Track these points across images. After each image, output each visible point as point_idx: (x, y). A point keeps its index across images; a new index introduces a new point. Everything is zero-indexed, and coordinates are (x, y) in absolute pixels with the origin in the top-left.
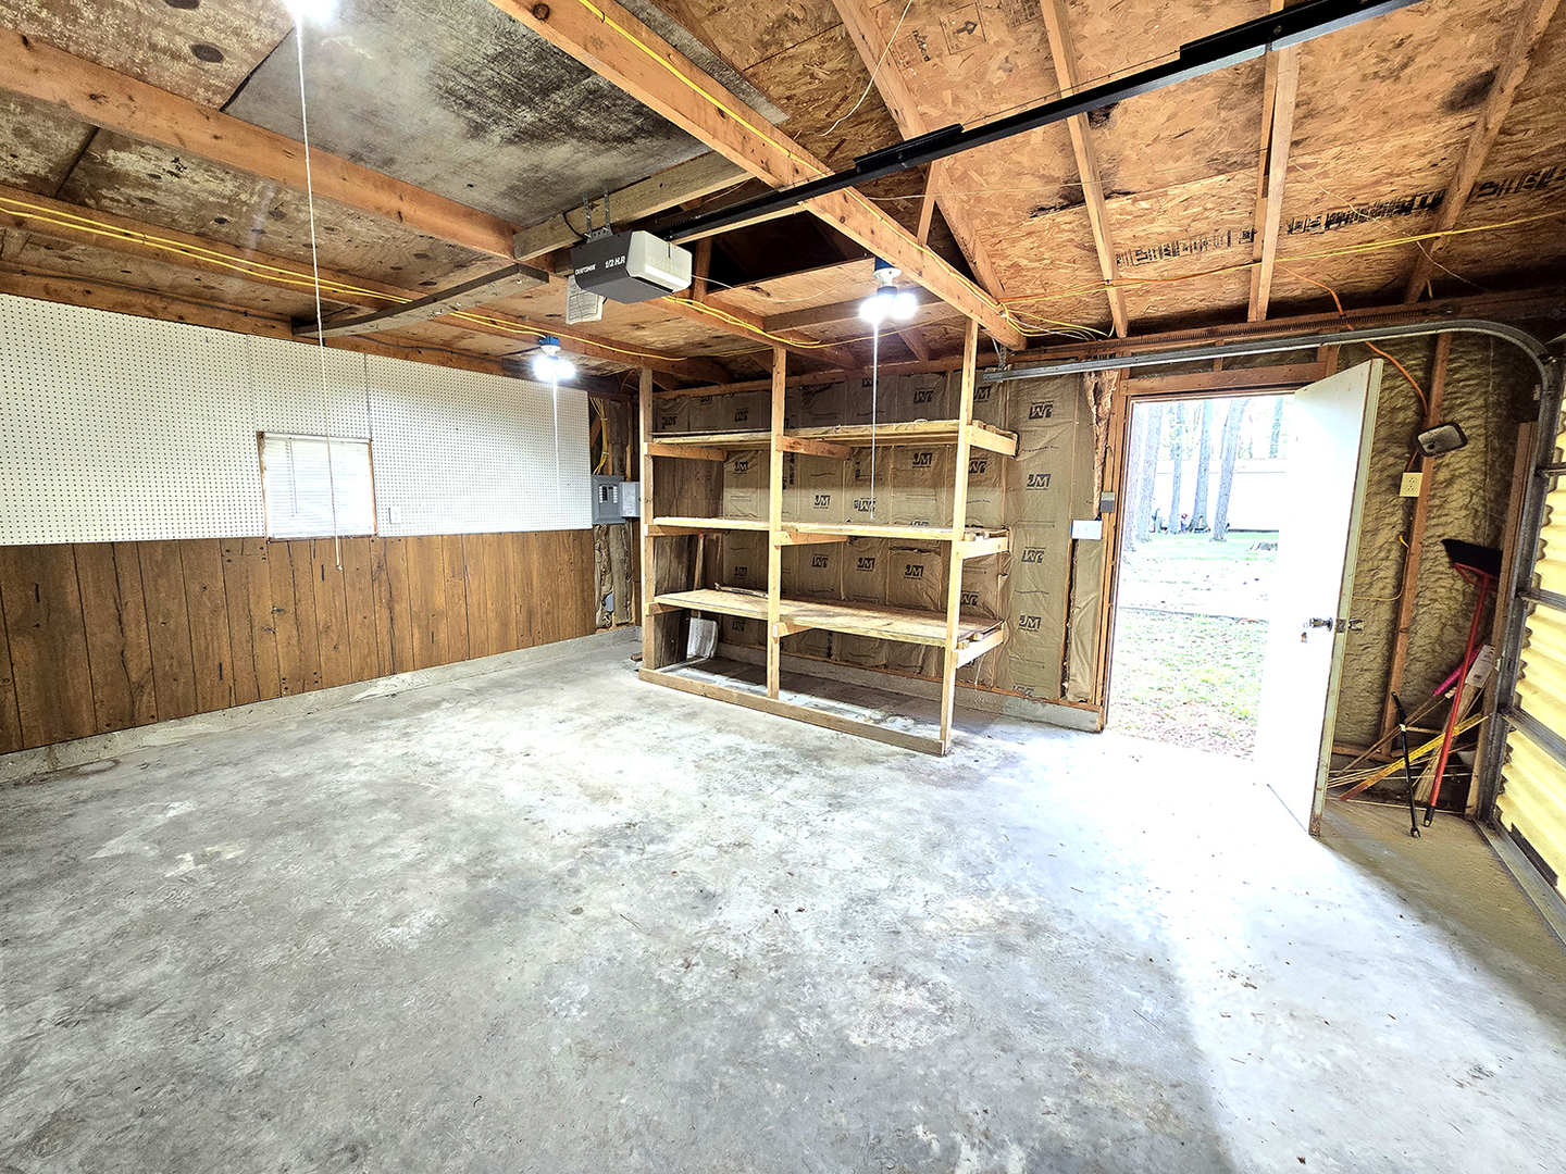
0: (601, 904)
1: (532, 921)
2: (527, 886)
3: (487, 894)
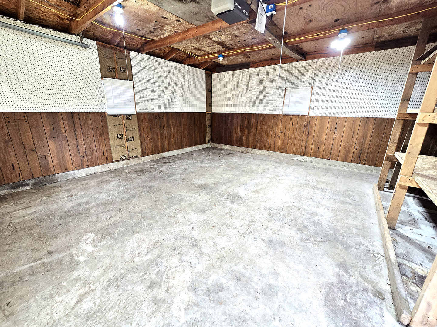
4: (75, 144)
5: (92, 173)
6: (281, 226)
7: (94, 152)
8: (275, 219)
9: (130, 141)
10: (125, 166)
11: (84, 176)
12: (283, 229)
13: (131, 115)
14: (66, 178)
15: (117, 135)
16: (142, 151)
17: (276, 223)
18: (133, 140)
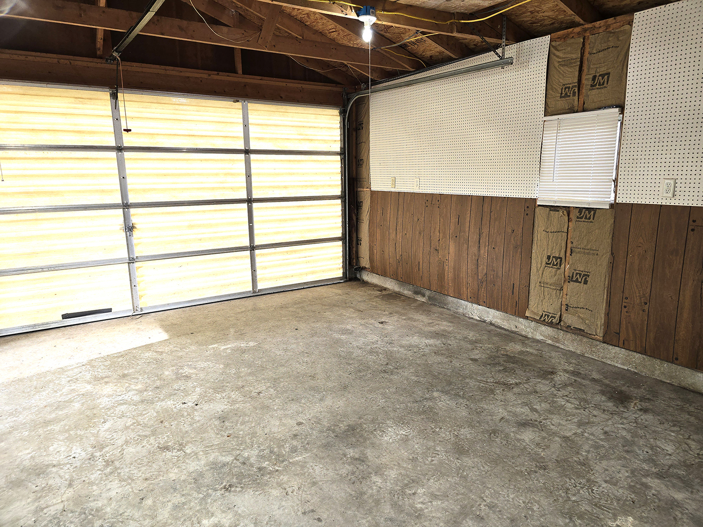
0: (284, 425)
1: (325, 423)
2: (327, 446)
3: (353, 446)
4: (475, 255)
5: (488, 320)
6: (42, 509)
7: (498, 280)
8: (70, 515)
9: (577, 281)
10: (550, 342)
11: (477, 320)
12: (33, 508)
13: (595, 210)
14: (457, 309)
15: (549, 257)
16: (607, 325)
17: (60, 507)
18: (586, 282)
